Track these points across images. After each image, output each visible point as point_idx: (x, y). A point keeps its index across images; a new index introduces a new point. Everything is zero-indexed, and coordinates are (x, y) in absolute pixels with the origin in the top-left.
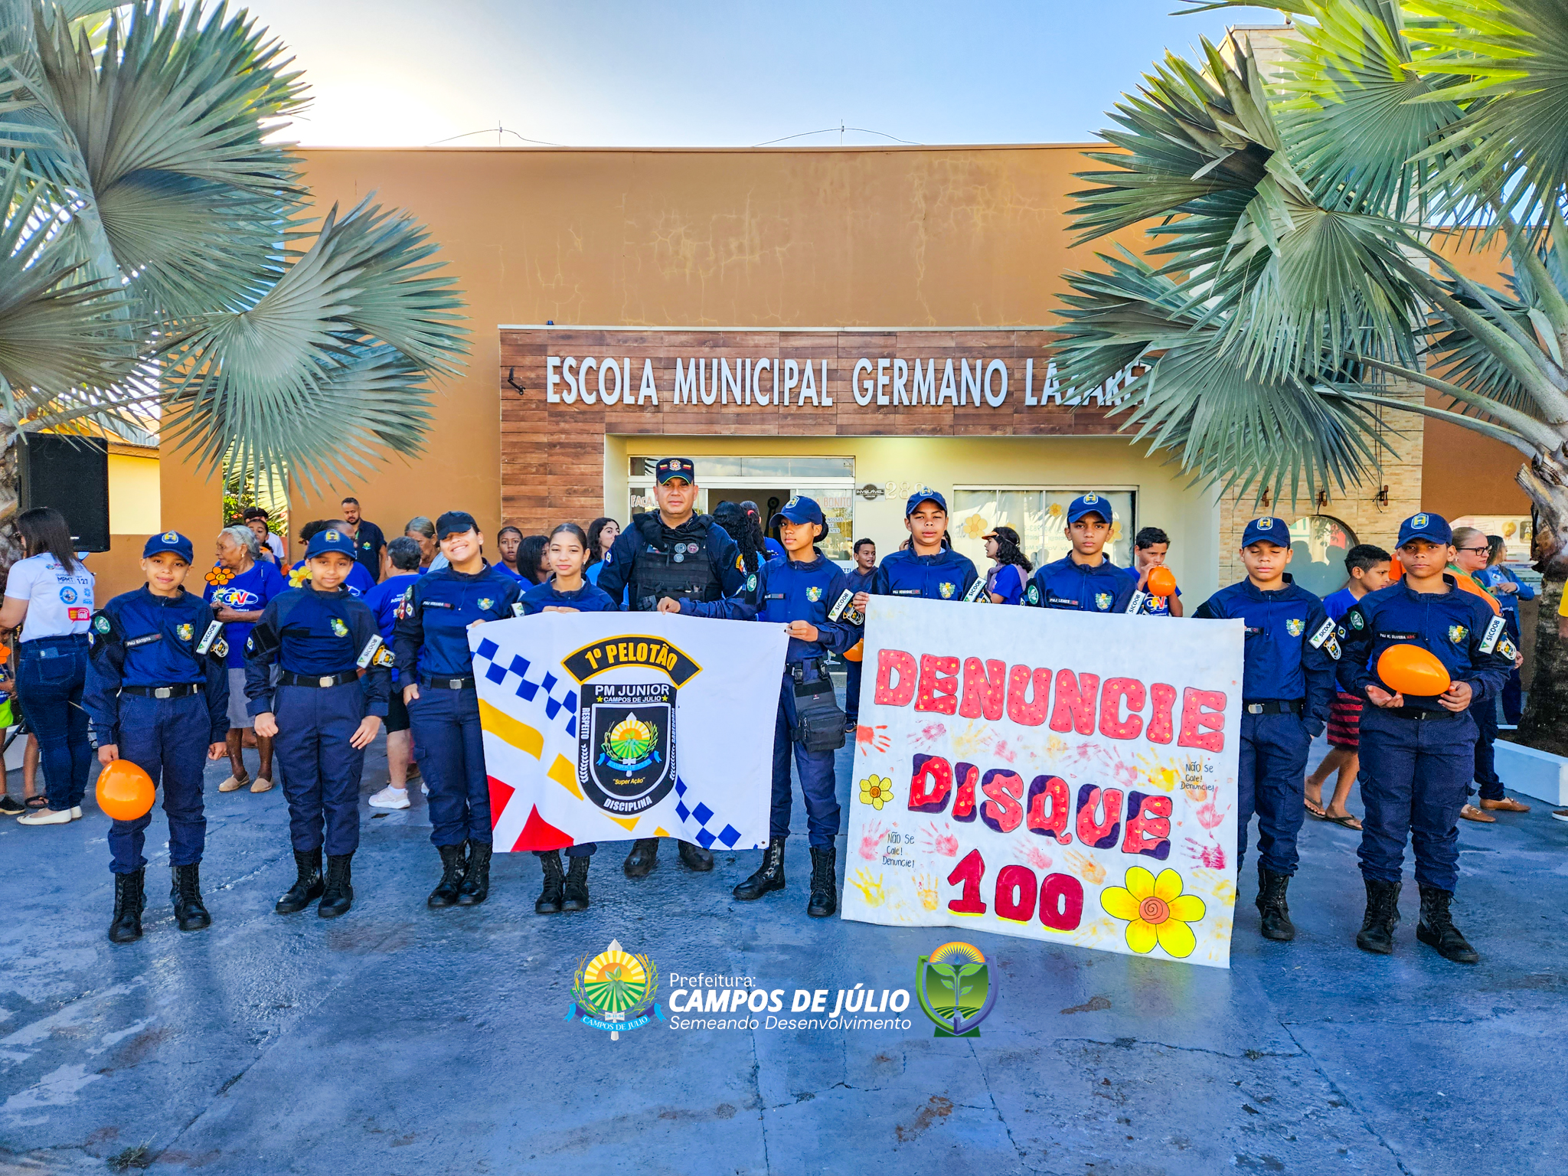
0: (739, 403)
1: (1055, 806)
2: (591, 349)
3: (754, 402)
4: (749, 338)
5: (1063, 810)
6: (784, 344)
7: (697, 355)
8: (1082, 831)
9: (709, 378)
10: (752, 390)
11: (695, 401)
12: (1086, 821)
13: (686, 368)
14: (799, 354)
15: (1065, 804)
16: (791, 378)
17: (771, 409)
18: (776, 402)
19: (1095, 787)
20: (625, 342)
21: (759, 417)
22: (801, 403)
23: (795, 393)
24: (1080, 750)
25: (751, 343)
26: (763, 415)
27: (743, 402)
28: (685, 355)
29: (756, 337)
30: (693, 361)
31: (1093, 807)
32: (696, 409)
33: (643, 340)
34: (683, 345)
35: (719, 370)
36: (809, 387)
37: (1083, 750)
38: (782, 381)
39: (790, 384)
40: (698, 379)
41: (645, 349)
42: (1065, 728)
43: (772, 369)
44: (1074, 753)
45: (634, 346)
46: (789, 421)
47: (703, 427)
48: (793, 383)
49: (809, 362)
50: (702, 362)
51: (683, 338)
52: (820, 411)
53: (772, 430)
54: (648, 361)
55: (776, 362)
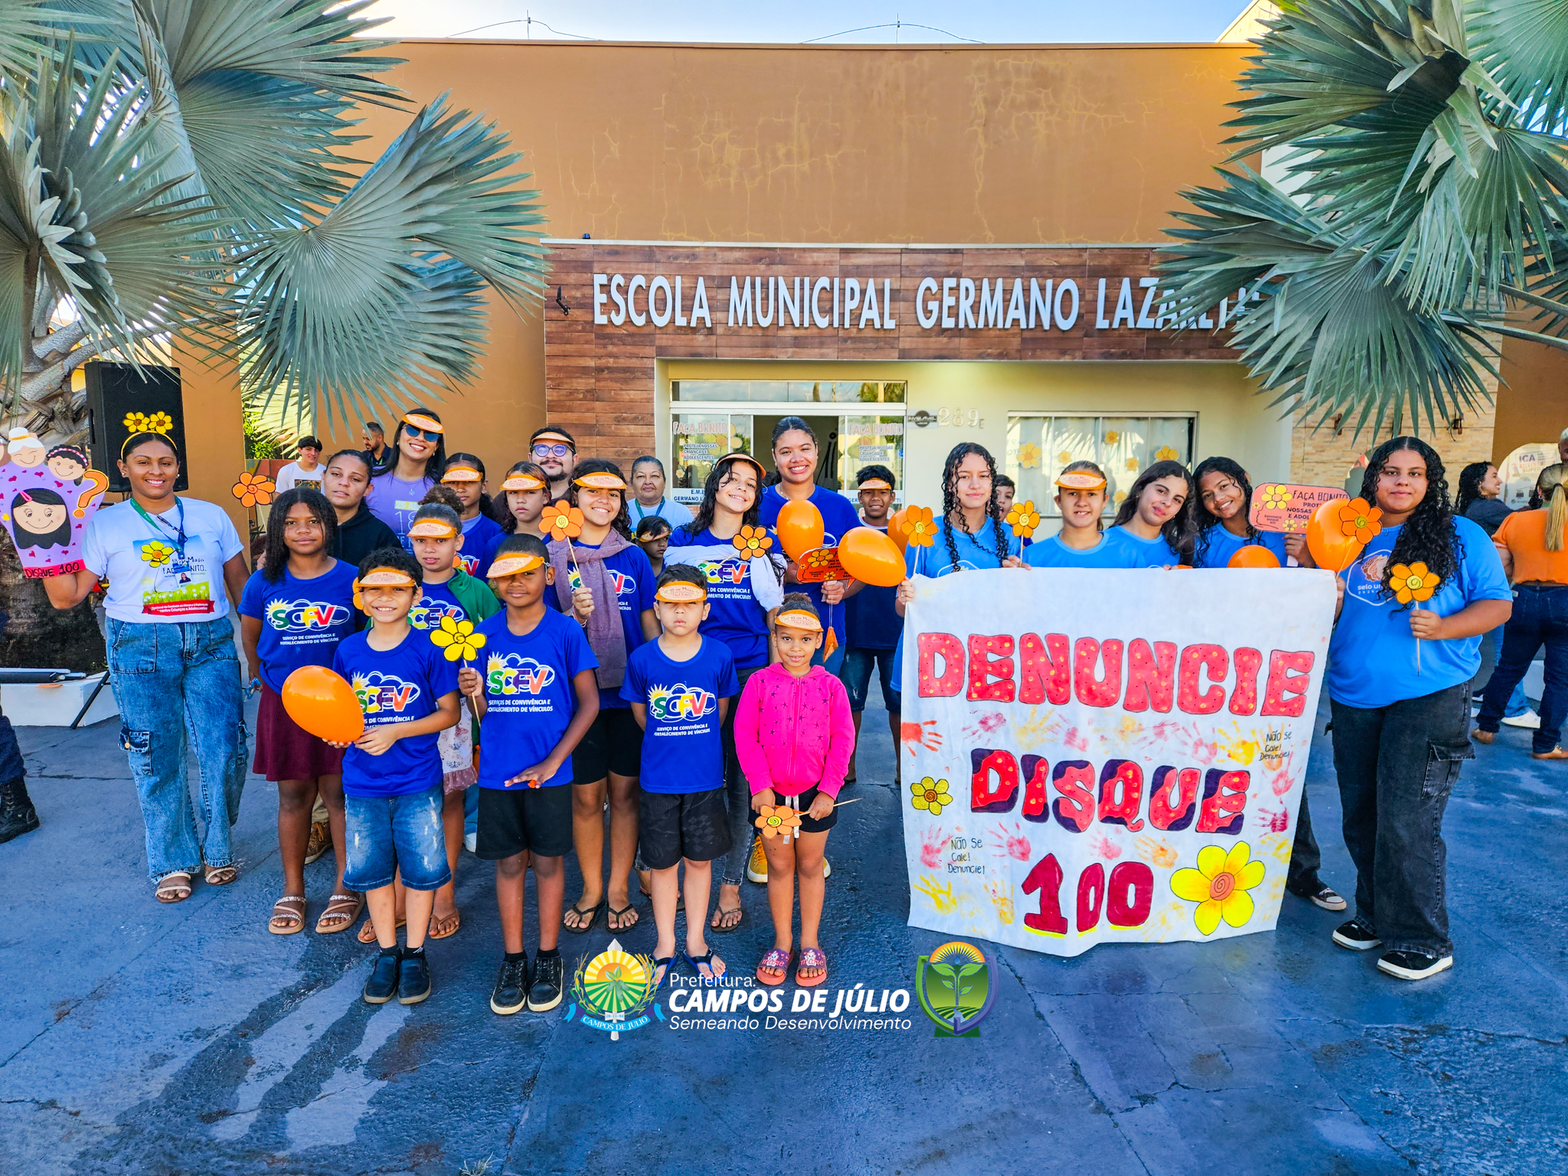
0: (797, 325)
1: (1128, 790)
2: (640, 266)
3: (813, 324)
4: (807, 255)
5: (1135, 795)
6: (844, 262)
7: (753, 273)
8: (1154, 816)
9: (765, 298)
10: (811, 312)
11: (750, 324)
12: (1160, 804)
13: (741, 288)
14: (860, 272)
15: (1137, 789)
16: (852, 298)
17: (830, 332)
18: (836, 325)
19: (1171, 768)
20: (676, 258)
21: (817, 340)
22: (862, 325)
23: (856, 315)
24: (1157, 730)
25: (810, 260)
26: (821, 338)
27: (802, 325)
28: (739, 273)
29: (815, 254)
30: (748, 279)
31: (1168, 790)
32: (751, 332)
33: (694, 256)
34: (737, 262)
35: (776, 289)
36: (870, 308)
37: (1160, 730)
38: (842, 301)
39: (851, 305)
40: (754, 300)
41: (696, 267)
42: (1141, 707)
43: (832, 288)
44: (1150, 734)
45: (687, 263)
46: (849, 344)
47: (758, 351)
48: (854, 304)
49: (871, 281)
50: (758, 280)
51: (737, 255)
52: (881, 334)
53: (831, 354)
54: (701, 279)
55: (836, 281)
